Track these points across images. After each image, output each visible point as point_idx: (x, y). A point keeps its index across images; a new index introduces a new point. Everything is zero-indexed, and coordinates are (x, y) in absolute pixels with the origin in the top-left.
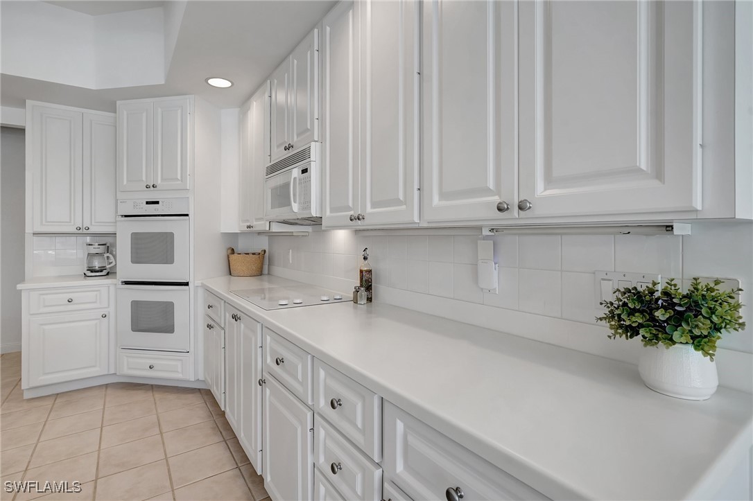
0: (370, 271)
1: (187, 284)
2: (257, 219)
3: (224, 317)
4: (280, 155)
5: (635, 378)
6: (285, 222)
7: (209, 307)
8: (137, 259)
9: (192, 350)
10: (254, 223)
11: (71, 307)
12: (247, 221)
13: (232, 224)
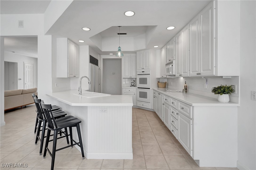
0: (186, 86)
1: (149, 89)
2: (164, 75)
3: (157, 94)
4: (168, 62)
5: (217, 101)
6: (169, 76)
7: (154, 93)
8: (140, 83)
9: (150, 102)
10: (163, 76)
11: (130, 92)
12: (162, 75)
13: (159, 76)
